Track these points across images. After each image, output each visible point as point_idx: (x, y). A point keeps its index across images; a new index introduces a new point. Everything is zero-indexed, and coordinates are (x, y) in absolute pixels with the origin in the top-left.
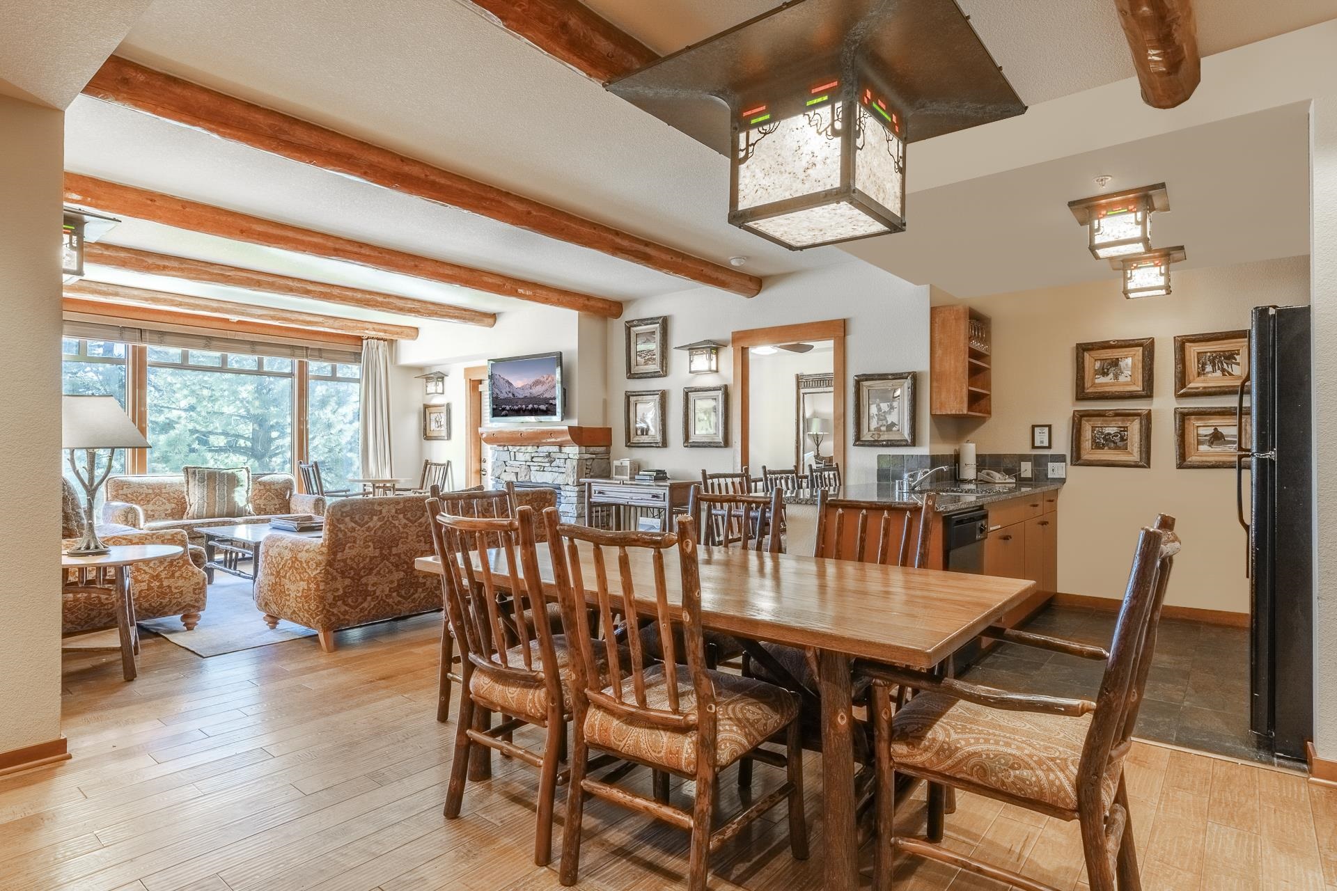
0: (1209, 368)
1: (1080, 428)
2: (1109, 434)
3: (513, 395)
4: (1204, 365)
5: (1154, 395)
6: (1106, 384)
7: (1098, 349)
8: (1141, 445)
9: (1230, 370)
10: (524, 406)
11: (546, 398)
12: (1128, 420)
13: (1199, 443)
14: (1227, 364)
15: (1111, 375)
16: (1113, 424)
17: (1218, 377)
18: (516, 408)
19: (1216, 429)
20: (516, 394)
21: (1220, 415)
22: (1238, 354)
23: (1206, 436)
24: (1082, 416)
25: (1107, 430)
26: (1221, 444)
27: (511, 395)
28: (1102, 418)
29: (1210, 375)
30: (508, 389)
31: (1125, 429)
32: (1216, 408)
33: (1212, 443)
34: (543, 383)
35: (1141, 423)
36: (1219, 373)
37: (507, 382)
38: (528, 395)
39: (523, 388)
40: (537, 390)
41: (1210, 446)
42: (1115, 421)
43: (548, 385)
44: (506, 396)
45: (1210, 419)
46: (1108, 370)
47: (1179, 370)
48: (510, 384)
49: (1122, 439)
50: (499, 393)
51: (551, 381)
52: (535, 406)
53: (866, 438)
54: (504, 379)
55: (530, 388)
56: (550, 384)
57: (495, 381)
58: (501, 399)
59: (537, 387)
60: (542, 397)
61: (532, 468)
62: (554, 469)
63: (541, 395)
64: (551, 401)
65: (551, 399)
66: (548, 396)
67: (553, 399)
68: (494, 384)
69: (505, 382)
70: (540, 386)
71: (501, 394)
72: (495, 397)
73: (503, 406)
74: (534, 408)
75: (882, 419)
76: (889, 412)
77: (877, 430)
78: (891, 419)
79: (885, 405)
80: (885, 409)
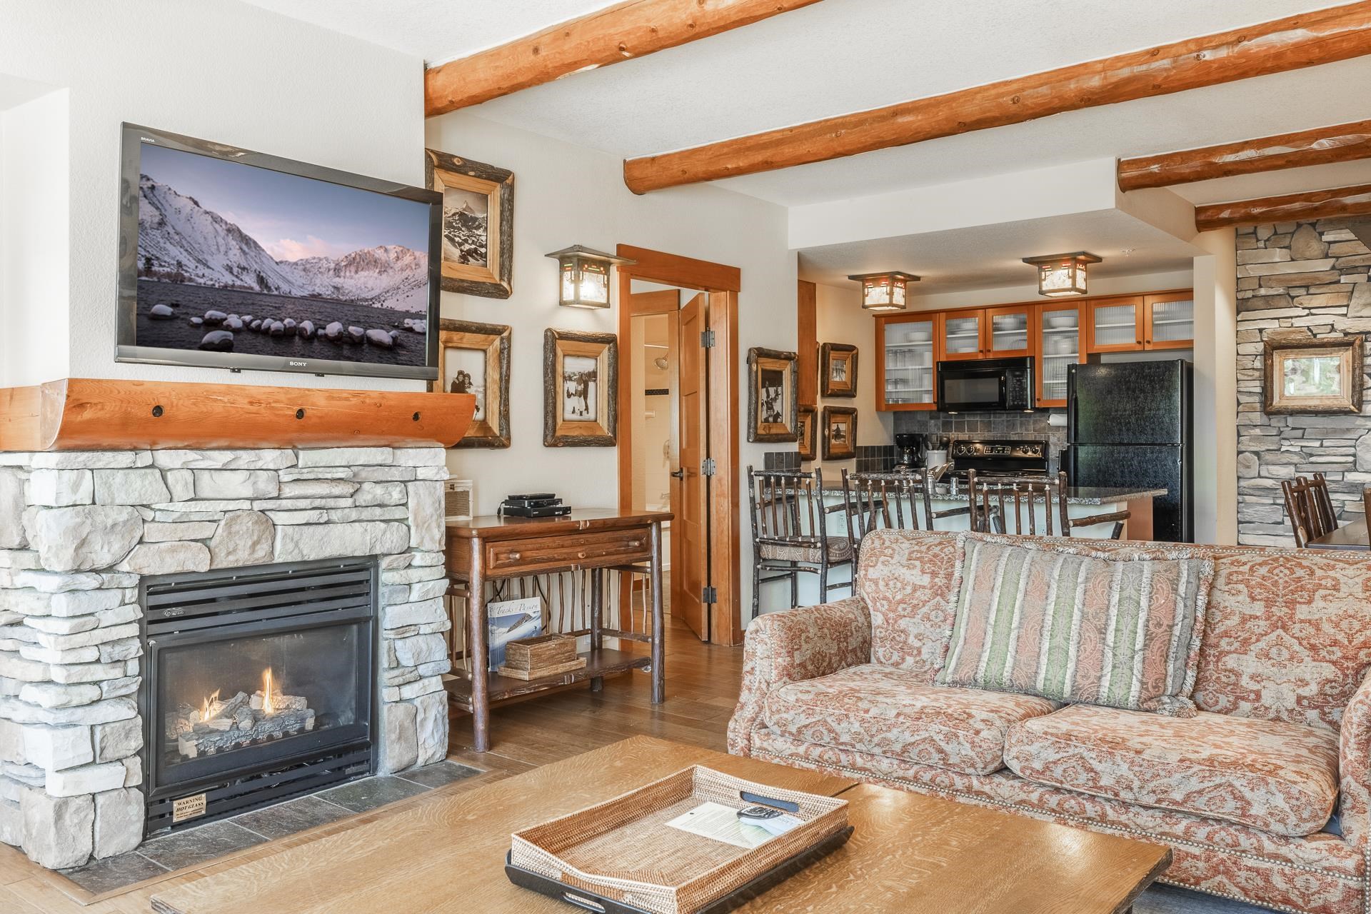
3: (261, 280)
10: (308, 325)
11: (392, 312)
18: (276, 325)
20: (273, 281)
27: (250, 281)
30: (235, 257)
34: (384, 268)
37: (233, 231)
38: (327, 292)
39: (305, 267)
40: (362, 284)
43: (398, 278)
44: (228, 279)
48: (245, 240)
50: (190, 263)
51: (408, 266)
52: (352, 329)
53: (761, 431)
54: (216, 220)
55: (337, 271)
56: (408, 273)
57: (171, 218)
58: (199, 287)
59: (362, 274)
60: (377, 305)
61: (279, 518)
62: (366, 514)
63: (377, 298)
64: (408, 322)
65: (408, 314)
66: (401, 307)
67: (418, 316)
68: (162, 224)
69: (221, 230)
70: (374, 273)
71: (202, 270)
72: (168, 275)
73: (210, 313)
74: (350, 335)
75: (770, 407)
76: (775, 399)
77: (766, 420)
78: (777, 407)
79: (772, 390)
80: (772, 395)
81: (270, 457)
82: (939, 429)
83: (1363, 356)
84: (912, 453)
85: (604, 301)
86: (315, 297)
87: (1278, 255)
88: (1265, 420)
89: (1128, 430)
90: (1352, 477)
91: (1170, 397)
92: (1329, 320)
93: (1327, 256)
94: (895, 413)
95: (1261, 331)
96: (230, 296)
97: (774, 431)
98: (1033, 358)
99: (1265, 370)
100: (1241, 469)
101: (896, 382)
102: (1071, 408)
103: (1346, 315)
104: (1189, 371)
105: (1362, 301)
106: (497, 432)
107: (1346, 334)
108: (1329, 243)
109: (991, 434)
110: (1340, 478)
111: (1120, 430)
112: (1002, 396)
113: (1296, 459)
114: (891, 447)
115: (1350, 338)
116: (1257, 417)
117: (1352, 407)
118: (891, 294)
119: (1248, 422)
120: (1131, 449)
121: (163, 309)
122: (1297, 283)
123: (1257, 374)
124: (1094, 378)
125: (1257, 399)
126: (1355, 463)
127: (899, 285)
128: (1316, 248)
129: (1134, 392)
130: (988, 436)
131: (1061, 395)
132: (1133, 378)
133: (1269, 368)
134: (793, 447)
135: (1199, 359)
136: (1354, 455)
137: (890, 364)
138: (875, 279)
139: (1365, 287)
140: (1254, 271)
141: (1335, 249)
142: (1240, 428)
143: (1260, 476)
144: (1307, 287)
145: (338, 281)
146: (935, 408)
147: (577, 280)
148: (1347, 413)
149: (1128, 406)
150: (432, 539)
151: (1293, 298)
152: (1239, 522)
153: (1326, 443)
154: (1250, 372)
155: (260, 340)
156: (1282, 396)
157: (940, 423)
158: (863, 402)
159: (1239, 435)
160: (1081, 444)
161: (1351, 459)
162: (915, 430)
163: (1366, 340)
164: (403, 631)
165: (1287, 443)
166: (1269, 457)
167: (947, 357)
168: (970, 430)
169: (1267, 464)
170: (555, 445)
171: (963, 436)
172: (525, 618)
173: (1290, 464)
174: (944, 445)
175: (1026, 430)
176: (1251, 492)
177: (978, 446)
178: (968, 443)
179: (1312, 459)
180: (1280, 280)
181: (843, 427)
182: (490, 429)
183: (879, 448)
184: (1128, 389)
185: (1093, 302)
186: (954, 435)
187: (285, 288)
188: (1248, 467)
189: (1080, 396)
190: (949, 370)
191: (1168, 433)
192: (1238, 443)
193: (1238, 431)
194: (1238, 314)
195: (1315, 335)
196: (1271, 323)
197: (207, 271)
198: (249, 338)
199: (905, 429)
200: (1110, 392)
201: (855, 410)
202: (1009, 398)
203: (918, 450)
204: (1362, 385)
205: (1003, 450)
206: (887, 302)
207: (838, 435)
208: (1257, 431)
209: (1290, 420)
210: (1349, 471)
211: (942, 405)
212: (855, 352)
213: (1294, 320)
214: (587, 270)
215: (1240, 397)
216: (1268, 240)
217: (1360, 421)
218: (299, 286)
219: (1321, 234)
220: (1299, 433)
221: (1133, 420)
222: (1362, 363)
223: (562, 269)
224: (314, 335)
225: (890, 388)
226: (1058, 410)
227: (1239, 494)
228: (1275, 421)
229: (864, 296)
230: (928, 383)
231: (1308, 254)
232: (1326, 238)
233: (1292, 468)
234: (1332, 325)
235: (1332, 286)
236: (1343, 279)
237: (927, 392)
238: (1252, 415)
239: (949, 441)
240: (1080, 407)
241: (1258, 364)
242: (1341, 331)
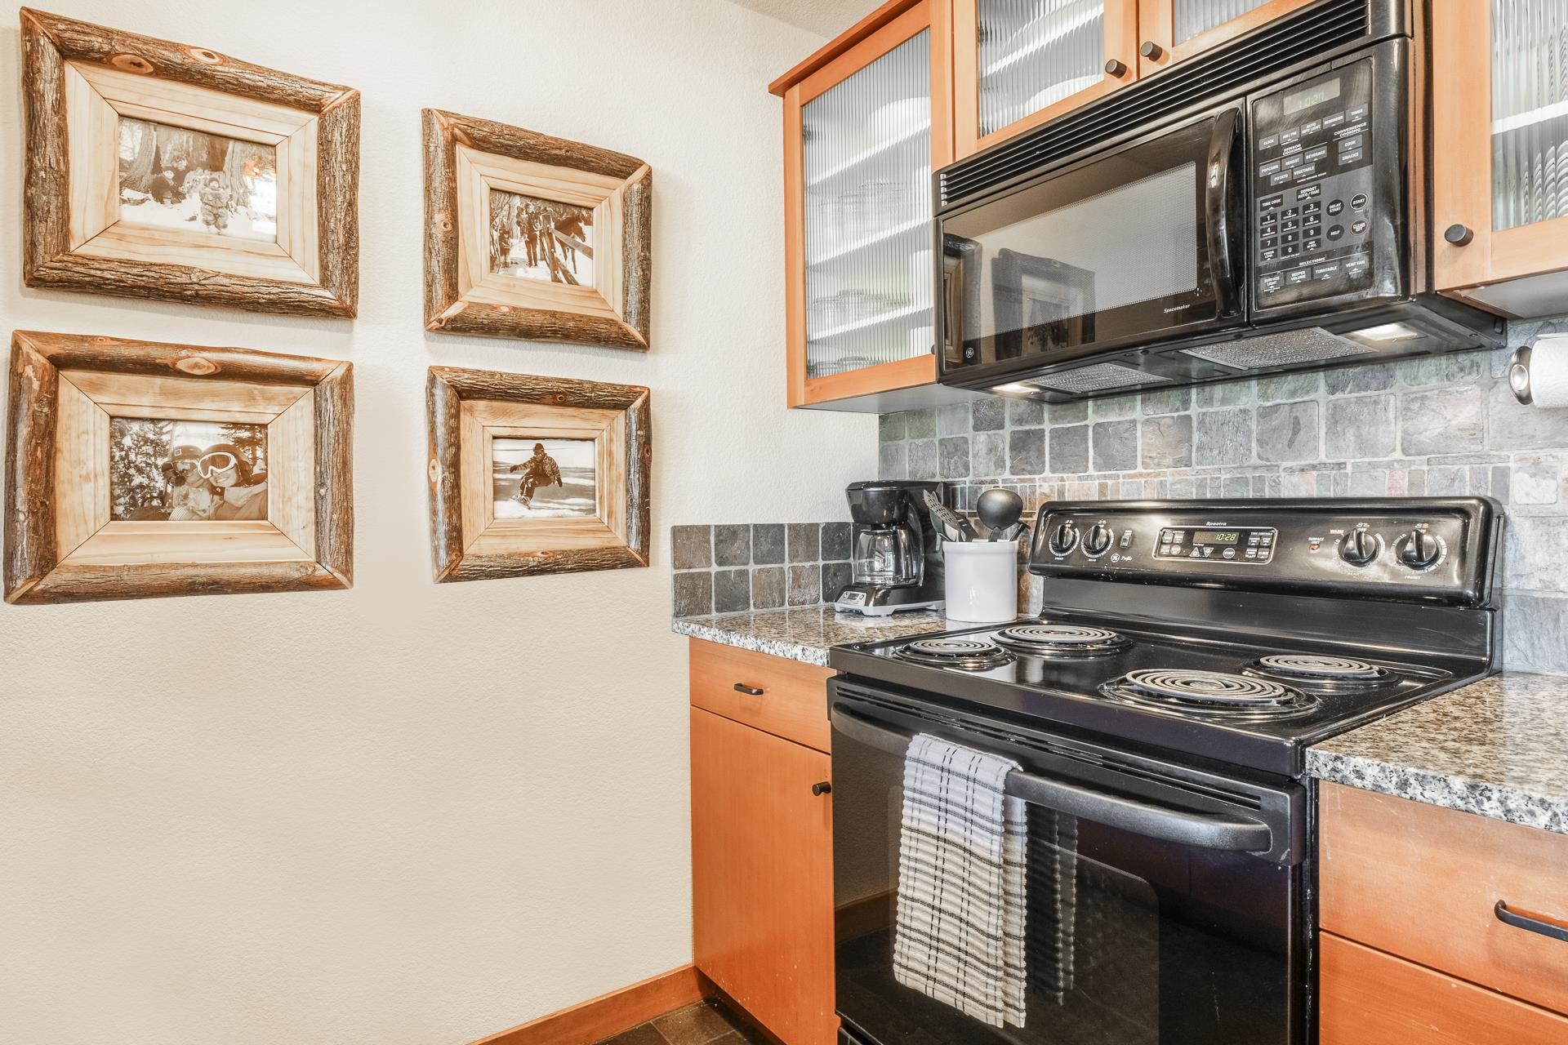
0: (518, 248)
1: (52, 419)
2: (189, 452)
4: (505, 234)
5: (360, 308)
6: (174, 237)
7: (135, 67)
8: (318, 499)
9: (570, 268)
12: (270, 399)
13: (499, 492)
14: (563, 244)
15: (192, 204)
16: (208, 408)
17: (543, 283)
19: (539, 448)
21: (555, 404)
22: (589, 222)
23: (514, 469)
24: (60, 363)
25: (180, 437)
26: (553, 496)
28: (158, 381)
29: (521, 272)
31: (255, 434)
32: (547, 380)
33: (530, 493)
35: (318, 413)
36: (542, 271)
41: (525, 502)
42: (214, 395)
45: (526, 415)
46: (180, 176)
47: (439, 231)
49: (245, 477)
82: (1000, 464)
109: (1189, 474)
130: (1186, 484)
157: (1004, 441)
158: (707, 370)
162: (933, 469)
168: (1108, 462)
171: (1080, 487)
174: (1007, 522)
175: (1363, 446)
178: (1101, 512)
181: (569, 457)
183: (804, 533)
186: (1046, 484)
199: (904, 471)
201: (642, 394)
203: (931, 539)
205: (1242, 544)
212: (639, 174)
237: (917, 320)
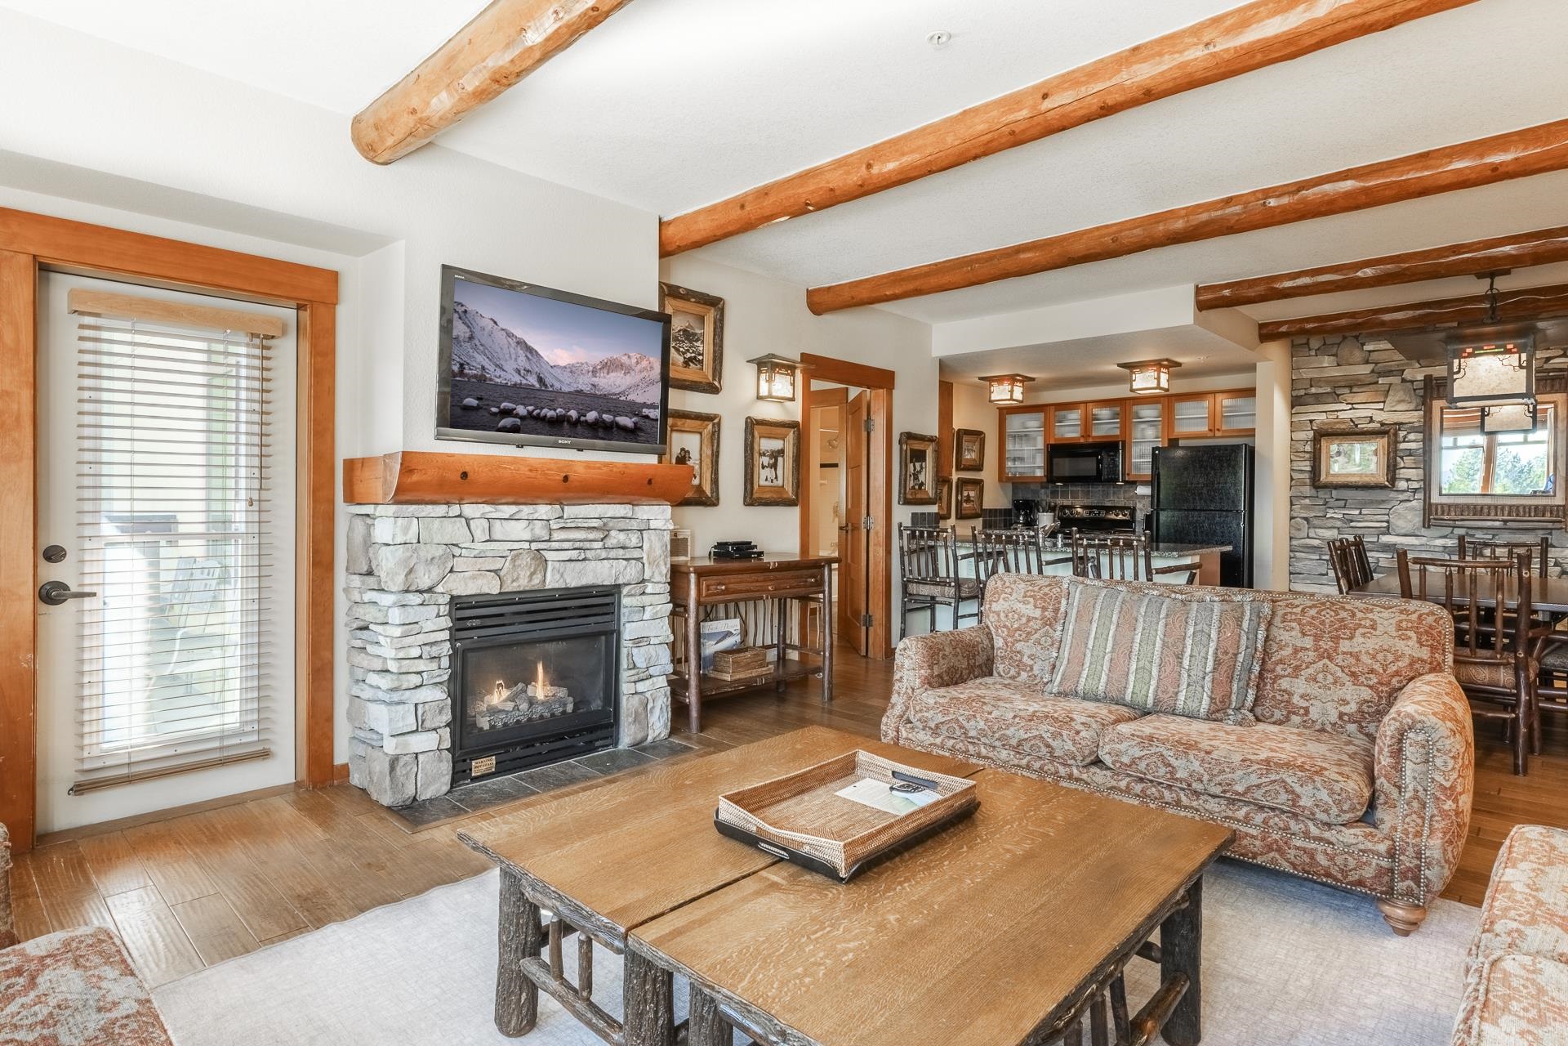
3: (540, 380)
10: (573, 414)
11: (633, 403)
18: (551, 413)
20: (549, 380)
27: (532, 380)
30: (522, 362)
34: (628, 370)
37: (521, 343)
38: (587, 389)
39: (572, 370)
40: (612, 383)
43: (638, 377)
44: (517, 379)
48: (530, 350)
50: (490, 367)
51: (645, 369)
52: (605, 416)
53: (909, 496)
54: (509, 335)
55: (594, 372)
56: (645, 374)
57: (477, 334)
58: (496, 385)
59: (612, 374)
60: (623, 398)
61: (549, 555)
62: (612, 554)
63: (622, 393)
64: (645, 411)
65: (645, 405)
66: (640, 399)
67: (652, 406)
68: (471, 338)
69: (513, 342)
70: (621, 374)
71: (499, 372)
72: (475, 376)
73: (504, 405)
74: (604, 421)
75: (916, 478)
76: (920, 472)
77: (913, 488)
78: (921, 478)
79: (918, 465)
80: (918, 468)
81: (544, 511)
82: (1048, 496)
83: (1396, 442)
84: (1026, 515)
85: (791, 396)
86: (579, 392)
87: (1327, 361)
88: (1313, 492)
89: (1201, 499)
90: (1385, 539)
91: (1235, 474)
92: (1368, 413)
93: (1367, 362)
94: (1013, 483)
95: (1311, 421)
96: (519, 392)
97: (919, 496)
98: (1124, 443)
99: (1314, 452)
100: (1293, 531)
101: (1014, 460)
102: (1155, 481)
103: (1382, 409)
104: (1251, 452)
105: (1397, 398)
106: (709, 493)
107: (1383, 424)
108: (1370, 351)
109: (1090, 500)
110: (1376, 540)
111: (1195, 499)
112: (1099, 472)
113: (1339, 524)
114: (1010, 510)
115: (1386, 428)
116: (1307, 490)
117: (1387, 483)
118: (1012, 392)
119: (1299, 494)
120: (1203, 513)
121: (471, 401)
122: (1343, 384)
123: (1307, 456)
124: (1173, 458)
125: (1307, 475)
126: (1388, 527)
127: (1018, 384)
128: (1358, 355)
129: (1206, 469)
130: (1087, 502)
131: (1147, 471)
132: (1205, 458)
133: (1317, 452)
134: (934, 509)
135: (1259, 443)
136: (1388, 522)
137: (1009, 446)
138: (1000, 380)
139: (1400, 387)
140: (1307, 374)
141: (1374, 356)
142: (1294, 499)
143: (1308, 537)
144: (1350, 387)
145: (595, 380)
146: (1045, 480)
147: (770, 380)
148: (1383, 487)
149: (1201, 480)
150: (660, 573)
151: (1338, 395)
152: (1291, 573)
153: (1364, 511)
154: (1302, 455)
155: (539, 425)
156: (1328, 473)
157: (1049, 491)
158: (989, 475)
159: (1292, 504)
160: (1162, 510)
161: (1385, 524)
162: (1029, 497)
163: (1400, 430)
164: (638, 641)
165: (1331, 511)
166: (1316, 522)
167: (1056, 440)
168: (1073, 497)
169: (1315, 528)
170: (751, 505)
171: (1067, 502)
172: (729, 634)
173: (1334, 528)
174: (1052, 509)
175: (1118, 498)
176: (1301, 549)
177: (1079, 510)
178: (1071, 507)
179: (1353, 524)
180: (1328, 381)
181: (972, 494)
182: (704, 492)
183: (1000, 510)
184: (1201, 467)
185: (1173, 398)
186: (1060, 501)
187: (557, 385)
188: (1299, 530)
189: (1162, 472)
190: (1056, 451)
191: (1233, 502)
192: (1291, 510)
193: (1291, 501)
194: (1292, 408)
195: (1356, 426)
196: (1320, 415)
197: (503, 374)
198: (532, 423)
199: (1020, 496)
200: (1186, 469)
201: (982, 481)
202: (1105, 472)
203: (1031, 512)
204: (1395, 465)
205: (1099, 513)
206: (1009, 397)
207: (968, 500)
208: (1307, 501)
209: (1334, 492)
210: (1384, 534)
211: (1051, 477)
212: (982, 436)
213: (1339, 413)
214: (778, 373)
215: (1293, 475)
216: (1318, 349)
217: (1392, 495)
218: (567, 384)
219: (1363, 344)
220: (1342, 503)
221: (1205, 491)
222: (1396, 447)
223: (759, 372)
224: (578, 421)
225: (1009, 464)
226: (1144, 483)
227: (1291, 551)
228: (1321, 494)
229: (991, 393)
230: (1040, 461)
231: (1351, 361)
232: (1367, 347)
233: (1336, 531)
234: (1371, 417)
235: (1371, 386)
236: (1381, 381)
237: (1039, 467)
238: (1302, 488)
239: (1055, 506)
240: (1162, 481)
241: (1308, 448)
242: (1379, 422)
